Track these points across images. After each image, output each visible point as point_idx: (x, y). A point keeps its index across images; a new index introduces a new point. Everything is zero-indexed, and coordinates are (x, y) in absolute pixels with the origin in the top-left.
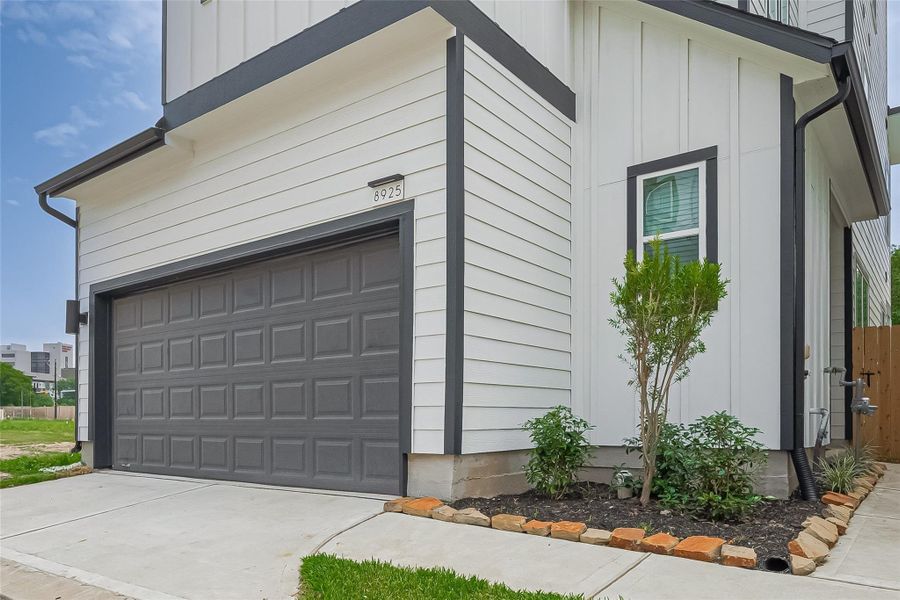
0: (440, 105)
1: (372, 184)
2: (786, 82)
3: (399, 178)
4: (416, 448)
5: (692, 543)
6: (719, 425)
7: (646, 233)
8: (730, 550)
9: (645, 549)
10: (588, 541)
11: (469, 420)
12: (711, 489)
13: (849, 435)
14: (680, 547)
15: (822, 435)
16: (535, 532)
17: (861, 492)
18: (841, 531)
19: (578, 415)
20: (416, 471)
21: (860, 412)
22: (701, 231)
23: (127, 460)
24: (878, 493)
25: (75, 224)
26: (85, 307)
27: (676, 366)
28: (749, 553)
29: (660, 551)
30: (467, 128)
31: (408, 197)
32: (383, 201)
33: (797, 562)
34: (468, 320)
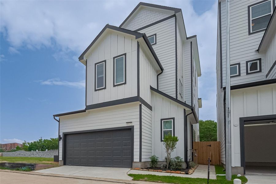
0: (139, 113)
1: (126, 123)
2: (185, 110)
3: (132, 122)
4: (135, 161)
5: (176, 172)
6: (178, 158)
7: (164, 129)
8: (181, 172)
9: (171, 173)
10: (163, 172)
11: (143, 157)
12: (177, 166)
13: (193, 160)
14: (175, 172)
15: (190, 160)
16: (155, 171)
17: (195, 168)
18: (194, 171)
19: (157, 156)
20: (134, 164)
21: (195, 156)
22: (172, 129)
23: (69, 163)
24: (198, 168)
25: (59, 121)
26: (62, 136)
27: (172, 150)
28: (184, 173)
29: (173, 173)
30: (142, 116)
31: (133, 125)
32: (128, 125)
33: (189, 173)
34: (142, 143)
